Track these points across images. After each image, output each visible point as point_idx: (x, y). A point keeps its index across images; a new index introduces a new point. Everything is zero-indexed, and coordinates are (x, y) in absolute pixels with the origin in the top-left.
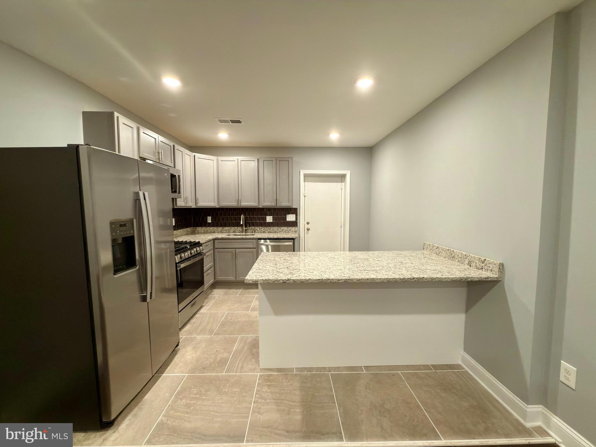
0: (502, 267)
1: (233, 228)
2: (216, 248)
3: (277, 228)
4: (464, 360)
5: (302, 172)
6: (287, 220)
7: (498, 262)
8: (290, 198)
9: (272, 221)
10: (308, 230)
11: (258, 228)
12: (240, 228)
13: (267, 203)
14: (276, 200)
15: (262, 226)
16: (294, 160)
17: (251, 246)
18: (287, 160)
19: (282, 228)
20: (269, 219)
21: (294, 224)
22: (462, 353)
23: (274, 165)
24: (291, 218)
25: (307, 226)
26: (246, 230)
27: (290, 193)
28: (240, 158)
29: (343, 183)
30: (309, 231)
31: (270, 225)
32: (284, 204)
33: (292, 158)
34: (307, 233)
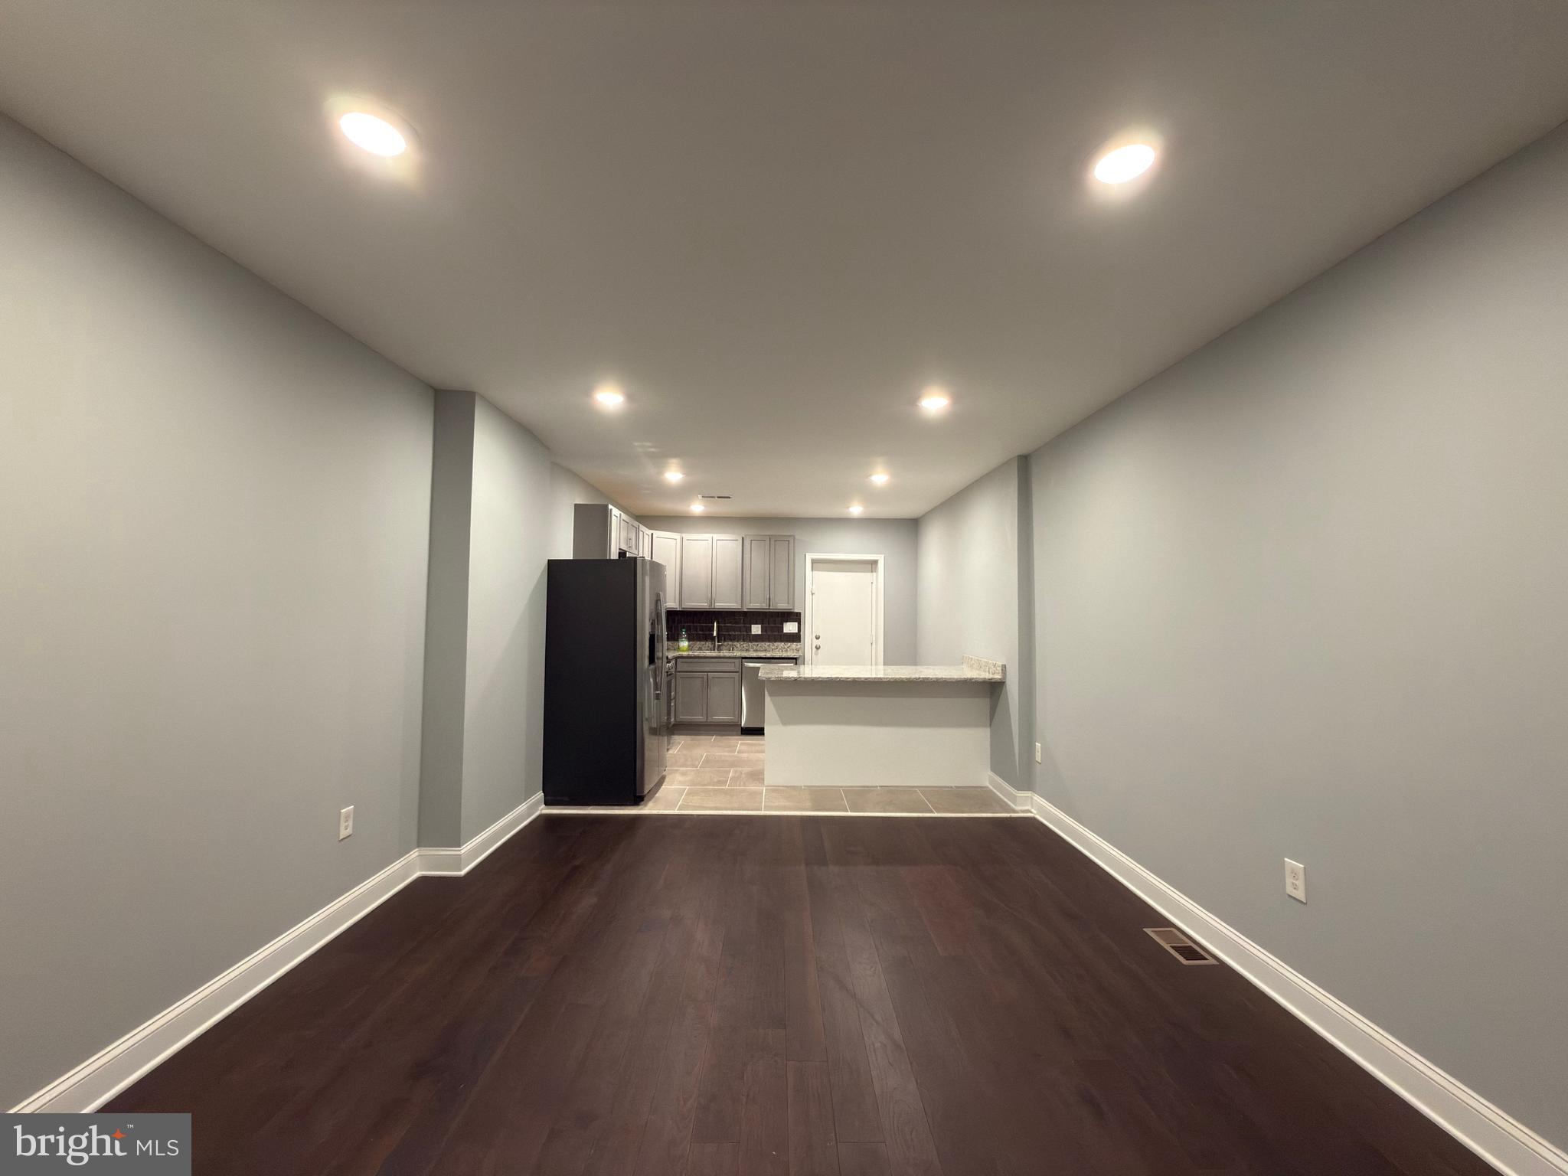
0: (1004, 667)
1: (698, 643)
2: (679, 672)
3: (768, 644)
4: (992, 782)
5: (809, 557)
6: (785, 631)
7: (1001, 664)
8: (791, 597)
9: (760, 633)
10: (818, 648)
11: (738, 644)
12: (709, 644)
13: (755, 604)
14: (769, 599)
15: (744, 641)
16: (796, 537)
17: (732, 669)
18: (788, 541)
19: (776, 644)
20: (756, 629)
21: (796, 638)
22: (989, 773)
23: (767, 547)
24: (790, 628)
25: (816, 642)
26: (719, 646)
27: (791, 589)
28: (716, 536)
29: (874, 574)
30: (819, 651)
31: (757, 639)
32: (781, 605)
33: (794, 537)
34: (816, 654)
